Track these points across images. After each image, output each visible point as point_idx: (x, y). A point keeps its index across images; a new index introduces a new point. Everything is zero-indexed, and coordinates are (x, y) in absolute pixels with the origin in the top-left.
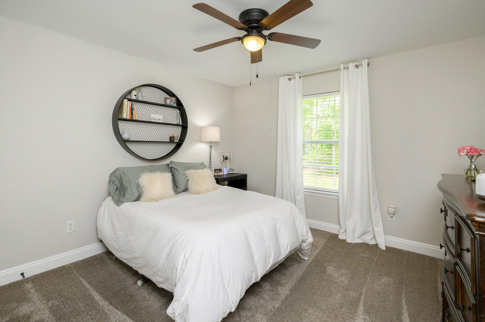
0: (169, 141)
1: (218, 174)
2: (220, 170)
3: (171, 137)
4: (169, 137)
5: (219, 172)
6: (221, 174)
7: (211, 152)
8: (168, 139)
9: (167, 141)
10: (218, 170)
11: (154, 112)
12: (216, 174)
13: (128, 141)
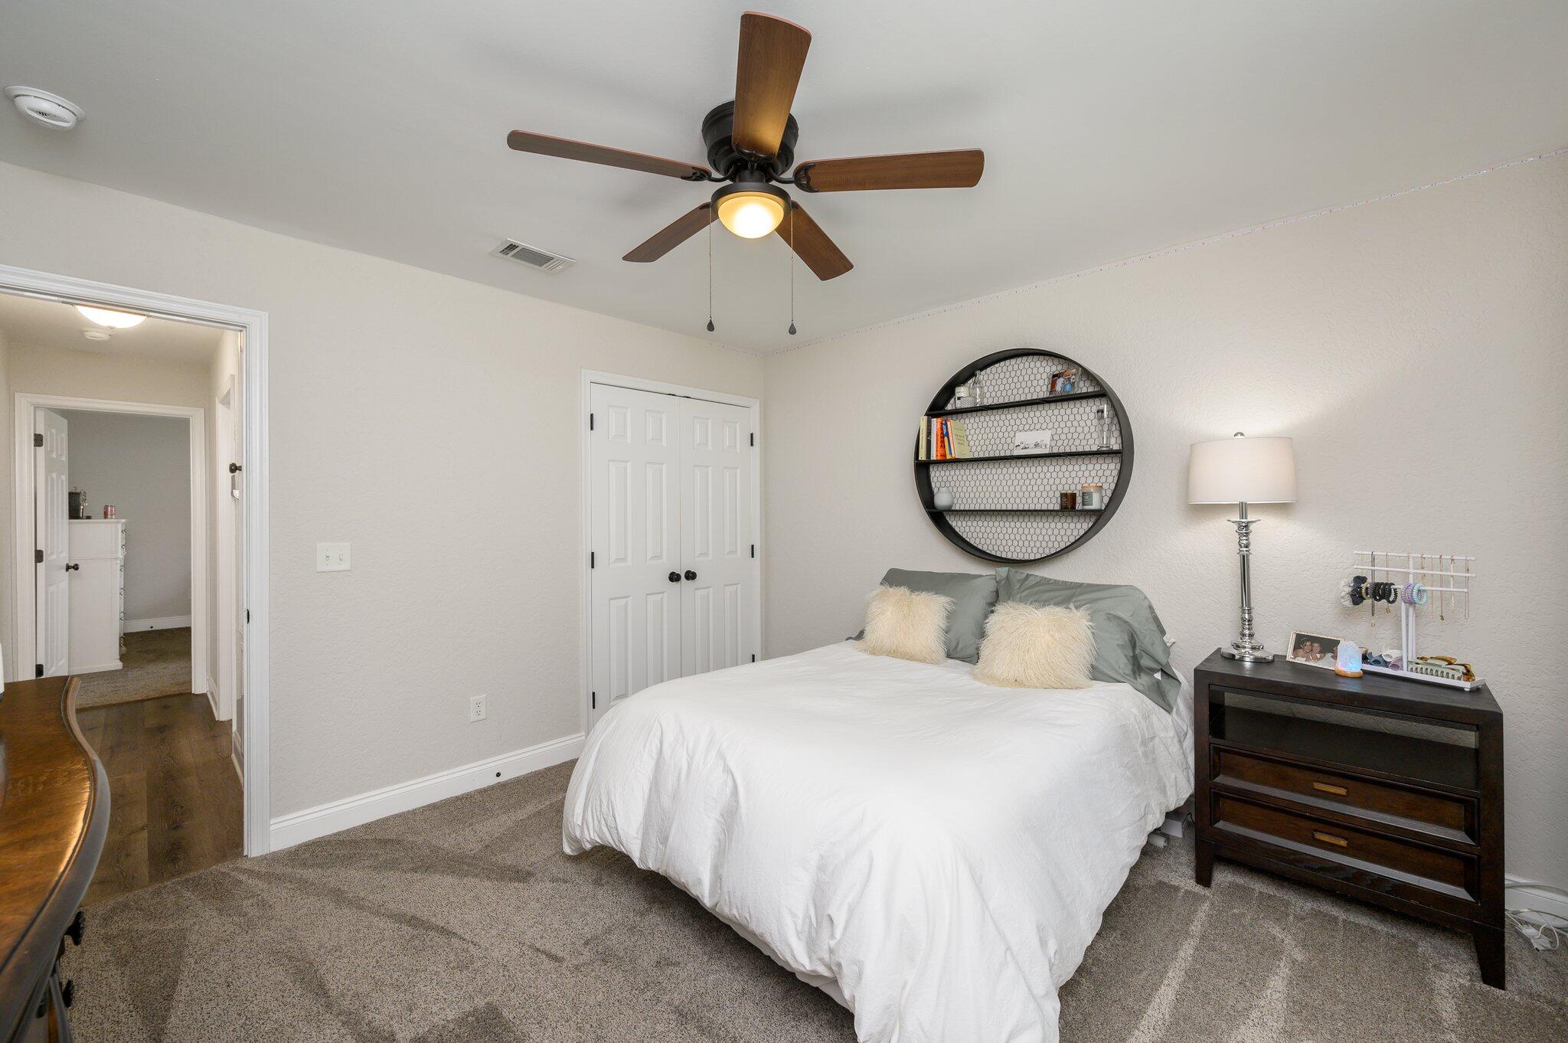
0: (1057, 507)
1: (1307, 663)
2: (1329, 646)
3: (1064, 496)
4: (1058, 495)
5: (1320, 652)
6: (1325, 663)
7: (1245, 553)
8: (1054, 500)
9: (1051, 507)
10: (1316, 645)
11: (1027, 427)
12: (1301, 660)
13: (950, 510)
